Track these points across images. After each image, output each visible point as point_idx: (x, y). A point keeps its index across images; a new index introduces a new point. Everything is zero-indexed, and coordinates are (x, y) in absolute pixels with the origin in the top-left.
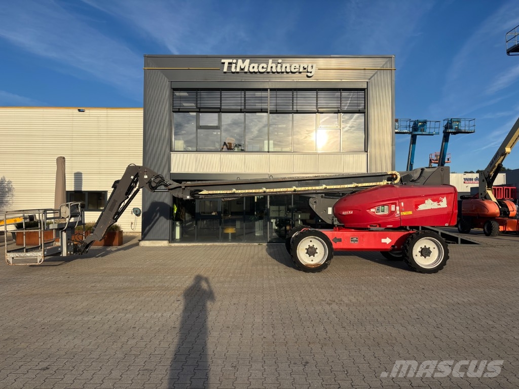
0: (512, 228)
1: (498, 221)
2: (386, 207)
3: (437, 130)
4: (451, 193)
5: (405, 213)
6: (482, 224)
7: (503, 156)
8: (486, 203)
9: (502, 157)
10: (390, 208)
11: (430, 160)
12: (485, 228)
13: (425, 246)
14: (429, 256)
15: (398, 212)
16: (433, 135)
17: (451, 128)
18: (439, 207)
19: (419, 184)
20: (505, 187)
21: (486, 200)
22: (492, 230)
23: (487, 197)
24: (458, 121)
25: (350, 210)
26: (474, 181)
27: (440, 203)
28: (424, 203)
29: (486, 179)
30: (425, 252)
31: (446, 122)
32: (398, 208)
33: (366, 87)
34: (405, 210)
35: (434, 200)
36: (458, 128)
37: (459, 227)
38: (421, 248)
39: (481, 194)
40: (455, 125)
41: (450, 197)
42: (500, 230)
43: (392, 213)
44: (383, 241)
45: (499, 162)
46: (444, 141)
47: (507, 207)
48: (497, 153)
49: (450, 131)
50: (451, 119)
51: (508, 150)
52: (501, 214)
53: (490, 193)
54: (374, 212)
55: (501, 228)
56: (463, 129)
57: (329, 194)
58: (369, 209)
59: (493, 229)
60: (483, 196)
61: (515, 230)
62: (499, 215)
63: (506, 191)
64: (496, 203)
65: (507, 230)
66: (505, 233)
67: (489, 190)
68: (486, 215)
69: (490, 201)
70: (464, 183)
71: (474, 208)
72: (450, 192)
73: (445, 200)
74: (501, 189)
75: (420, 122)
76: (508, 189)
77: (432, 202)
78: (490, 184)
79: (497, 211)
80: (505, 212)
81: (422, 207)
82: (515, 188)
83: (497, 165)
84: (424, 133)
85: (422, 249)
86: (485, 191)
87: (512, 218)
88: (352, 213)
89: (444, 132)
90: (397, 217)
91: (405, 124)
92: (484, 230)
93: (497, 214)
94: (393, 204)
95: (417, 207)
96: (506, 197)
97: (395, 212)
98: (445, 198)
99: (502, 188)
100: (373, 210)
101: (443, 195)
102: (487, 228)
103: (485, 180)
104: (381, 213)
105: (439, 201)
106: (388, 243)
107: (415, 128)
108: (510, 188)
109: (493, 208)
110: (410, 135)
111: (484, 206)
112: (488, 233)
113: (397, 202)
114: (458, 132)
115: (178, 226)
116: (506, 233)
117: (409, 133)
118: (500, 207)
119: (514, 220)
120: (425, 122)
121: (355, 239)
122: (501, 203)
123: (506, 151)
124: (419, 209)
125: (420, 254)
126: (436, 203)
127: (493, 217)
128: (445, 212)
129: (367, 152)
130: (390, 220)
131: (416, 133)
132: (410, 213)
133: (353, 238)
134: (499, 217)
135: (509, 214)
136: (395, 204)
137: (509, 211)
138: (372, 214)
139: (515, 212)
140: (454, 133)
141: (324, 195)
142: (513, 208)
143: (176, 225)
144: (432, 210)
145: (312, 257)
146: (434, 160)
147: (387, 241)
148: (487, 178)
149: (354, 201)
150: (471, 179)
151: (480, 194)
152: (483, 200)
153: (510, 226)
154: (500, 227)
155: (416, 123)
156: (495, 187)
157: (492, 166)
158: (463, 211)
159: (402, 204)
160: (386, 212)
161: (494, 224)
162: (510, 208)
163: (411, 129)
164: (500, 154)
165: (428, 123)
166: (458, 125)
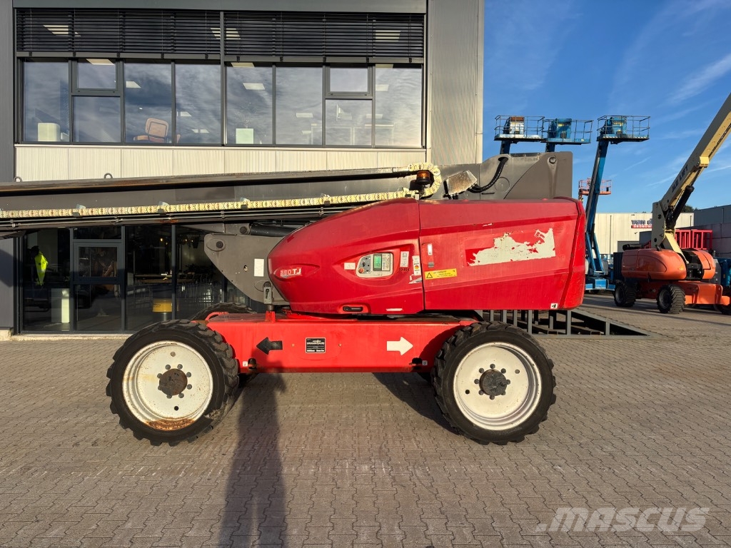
0: (707, 300)
1: (682, 286)
2: (386, 256)
3: (587, 136)
4: (568, 218)
5: (436, 275)
6: (654, 291)
7: (695, 171)
8: (663, 254)
9: (694, 175)
10: (397, 260)
11: (580, 191)
12: (660, 300)
13: (492, 366)
14: (503, 393)
15: (417, 272)
16: (580, 144)
17: (610, 131)
18: (533, 256)
19: (491, 197)
20: (694, 231)
21: (663, 251)
22: (672, 302)
23: (664, 245)
24: (622, 121)
25: (296, 265)
26: (646, 224)
27: (537, 246)
28: (491, 245)
29: (665, 213)
30: (492, 383)
31: (602, 123)
32: (416, 259)
33: (425, 12)
34: (439, 266)
35: (519, 239)
36: (621, 132)
37: (617, 295)
38: (481, 370)
39: (656, 240)
40: (617, 128)
41: (563, 231)
42: (686, 303)
43: (401, 273)
44: (392, 346)
45: (688, 183)
46: (599, 155)
47: (699, 262)
48: (686, 167)
49: (608, 136)
50: (611, 118)
51: (704, 160)
52: (688, 274)
53: (671, 238)
54: (352, 272)
55: (689, 300)
56: (629, 135)
57: (261, 223)
58: (341, 262)
59: (674, 301)
60: (659, 243)
61: (713, 303)
62: (684, 277)
63: (695, 236)
64: (680, 254)
65: (698, 302)
66: (696, 308)
67: (669, 232)
68: (662, 276)
69: (670, 251)
70: (632, 227)
71: (642, 265)
72: (565, 215)
73: (549, 237)
74: (688, 233)
75: (560, 123)
76: (700, 234)
77: (514, 244)
78: (671, 223)
79: (683, 269)
80: (695, 271)
81: (483, 258)
82: (711, 231)
83: (683, 188)
84: (565, 140)
85: (485, 374)
86: (662, 236)
87: (707, 281)
88: (299, 273)
89: (599, 139)
90: (414, 285)
91: (535, 125)
92: (658, 303)
93: (683, 273)
94: (403, 248)
95: (470, 255)
96: (695, 247)
97: (409, 269)
98: (551, 231)
99: (689, 231)
100: (349, 266)
101: (544, 221)
102: (665, 299)
103: (663, 216)
104: (372, 275)
105: (533, 240)
106: (402, 353)
107: (552, 133)
108: (702, 231)
109: (674, 263)
110: (545, 144)
111: (659, 261)
112: (665, 308)
113: (415, 242)
114: (622, 139)
115: (65, 298)
116: (694, 308)
117: (543, 140)
118: (688, 262)
119: (710, 285)
120: (568, 123)
121: (318, 342)
122: (688, 256)
123: (702, 162)
124: (476, 263)
125: (477, 388)
126: (524, 246)
127: (674, 280)
128: (550, 271)
129: (426, 148)
130: (398, 292)
131: (553, 140)
132: (452, 273)
133: (311, 340)
134: (685, 279)
135: (703, 274)
136: (410, 248)
137: (702, 270)
138: (349, 276)
139: (713, 272)
140: (616, 141)
141: (247, 225)
142: (710, 264)
143: (61, 297)
144: (512, 264)
145: (176, 397)
146: (586, 190)
147: (402, 346)
148: (667, 213)
149: (308, 240)
150: (643, 222)
151: (653, 240)
152: (658, 250)
153: (705, 296)
154: (687, 297)
155: (553, 127)
156: (678, 231)
157: (676, 190)
158: (625, 269)
159: (430, 248)
160: (387, 272)
161: (676, 292)
162: (705, 265)
163: (546, 135)
164: (690, 168)
165: (573, 124)
166: (621, 127)
